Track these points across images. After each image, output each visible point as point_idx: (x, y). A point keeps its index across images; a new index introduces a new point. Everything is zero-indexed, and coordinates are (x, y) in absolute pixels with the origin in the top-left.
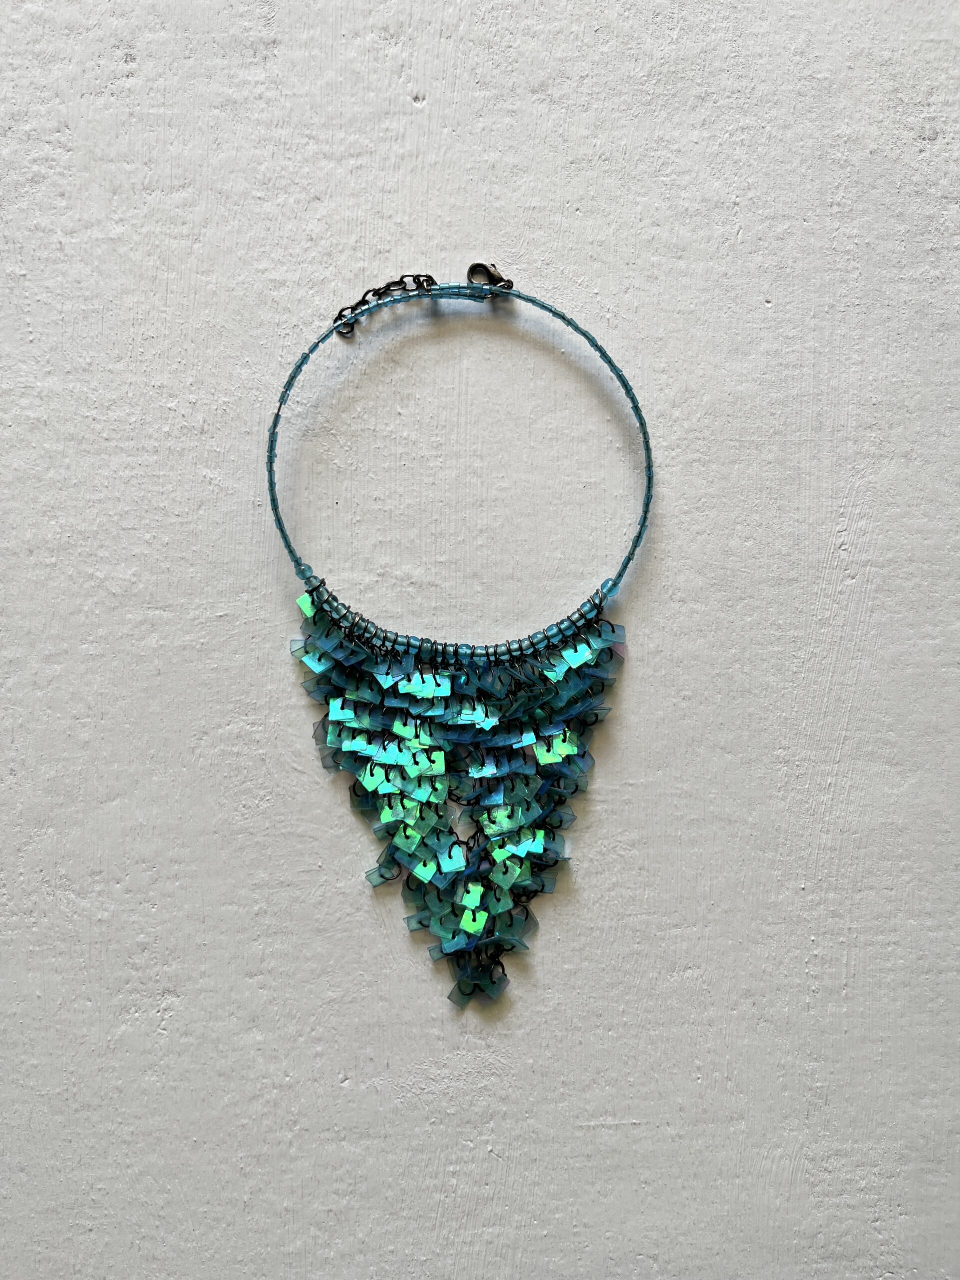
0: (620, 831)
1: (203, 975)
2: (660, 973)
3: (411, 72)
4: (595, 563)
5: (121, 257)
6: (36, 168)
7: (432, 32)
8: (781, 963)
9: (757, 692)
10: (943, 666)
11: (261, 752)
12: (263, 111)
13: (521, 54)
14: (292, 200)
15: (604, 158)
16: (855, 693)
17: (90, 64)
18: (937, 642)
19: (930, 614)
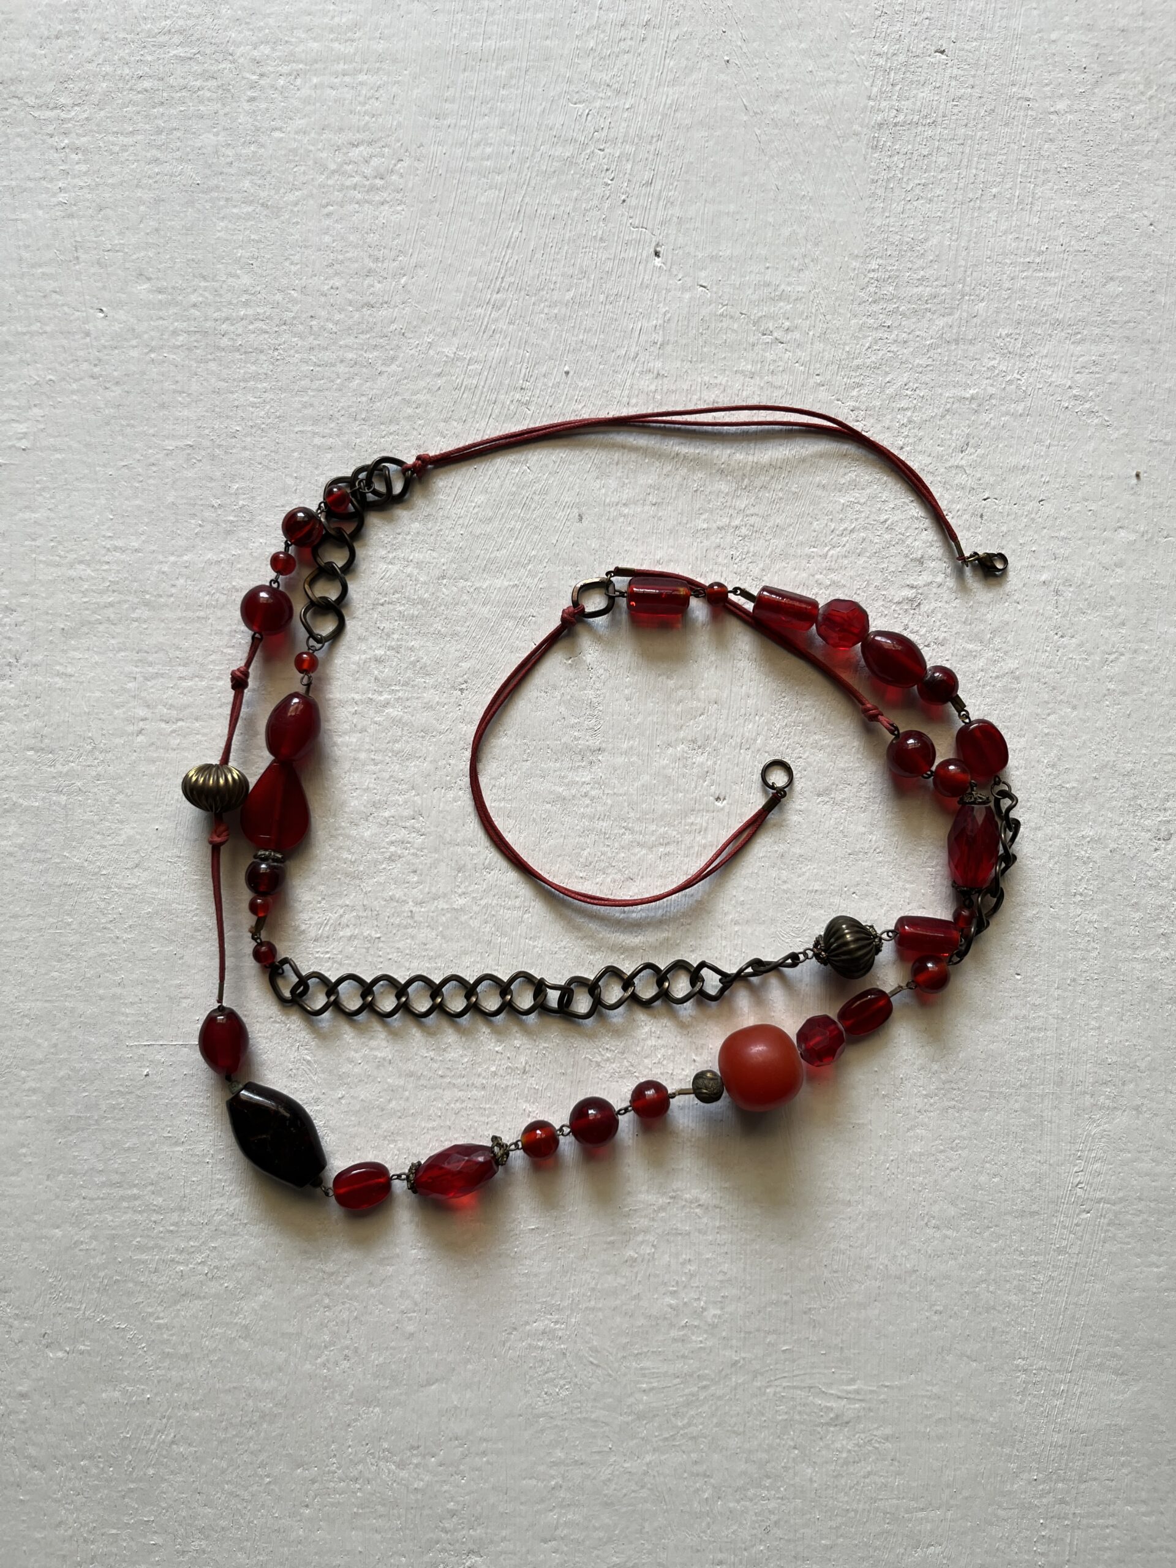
0: (876, 1426)
1: (504, 1539)
2: (905, 1549)
3: (714, 777)
4: (861, 1193)
5: (462, 923)
6: (392, 849)
7: (733, 744)
8: (1013, 1542)
9: (1001, 1308)
10: (1166, 1290)
11: (562, 1346)
12: (587, 806)
13: (810, 764)
14: (609, 880)
15: (878, 851)
16: (1087, 1312)
17: (441, 763)
18: (1161, 1269)
19: (1155, 1246)
